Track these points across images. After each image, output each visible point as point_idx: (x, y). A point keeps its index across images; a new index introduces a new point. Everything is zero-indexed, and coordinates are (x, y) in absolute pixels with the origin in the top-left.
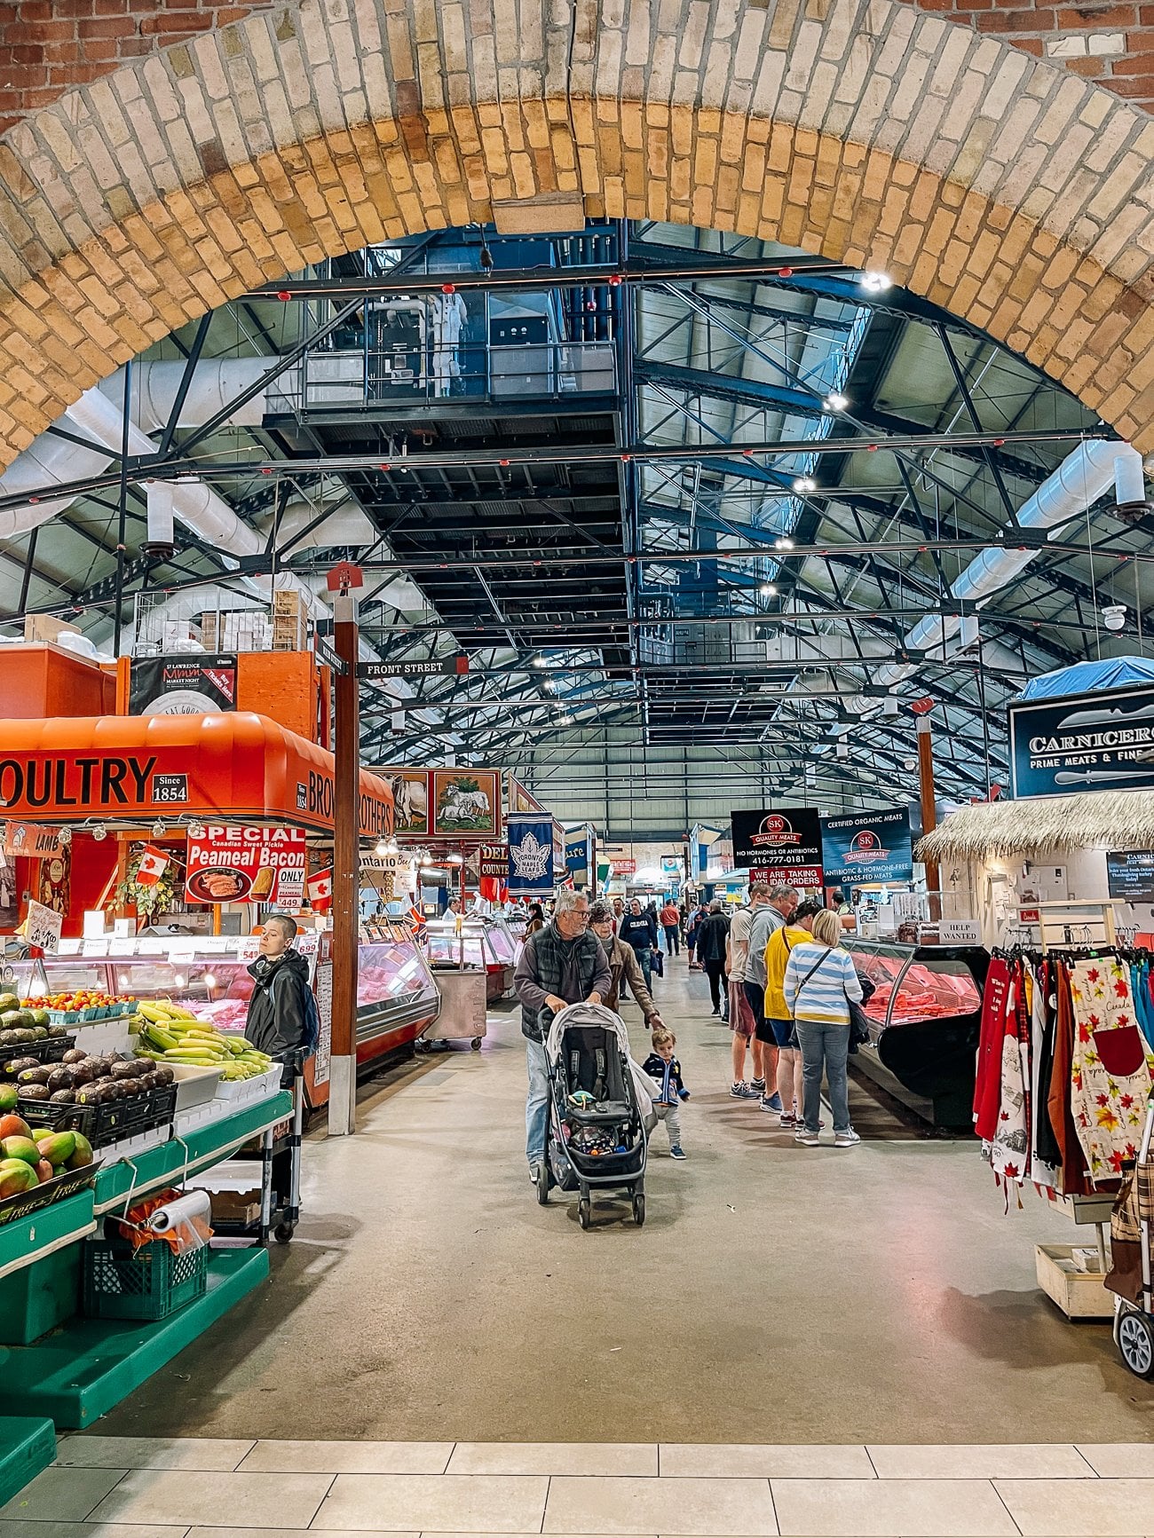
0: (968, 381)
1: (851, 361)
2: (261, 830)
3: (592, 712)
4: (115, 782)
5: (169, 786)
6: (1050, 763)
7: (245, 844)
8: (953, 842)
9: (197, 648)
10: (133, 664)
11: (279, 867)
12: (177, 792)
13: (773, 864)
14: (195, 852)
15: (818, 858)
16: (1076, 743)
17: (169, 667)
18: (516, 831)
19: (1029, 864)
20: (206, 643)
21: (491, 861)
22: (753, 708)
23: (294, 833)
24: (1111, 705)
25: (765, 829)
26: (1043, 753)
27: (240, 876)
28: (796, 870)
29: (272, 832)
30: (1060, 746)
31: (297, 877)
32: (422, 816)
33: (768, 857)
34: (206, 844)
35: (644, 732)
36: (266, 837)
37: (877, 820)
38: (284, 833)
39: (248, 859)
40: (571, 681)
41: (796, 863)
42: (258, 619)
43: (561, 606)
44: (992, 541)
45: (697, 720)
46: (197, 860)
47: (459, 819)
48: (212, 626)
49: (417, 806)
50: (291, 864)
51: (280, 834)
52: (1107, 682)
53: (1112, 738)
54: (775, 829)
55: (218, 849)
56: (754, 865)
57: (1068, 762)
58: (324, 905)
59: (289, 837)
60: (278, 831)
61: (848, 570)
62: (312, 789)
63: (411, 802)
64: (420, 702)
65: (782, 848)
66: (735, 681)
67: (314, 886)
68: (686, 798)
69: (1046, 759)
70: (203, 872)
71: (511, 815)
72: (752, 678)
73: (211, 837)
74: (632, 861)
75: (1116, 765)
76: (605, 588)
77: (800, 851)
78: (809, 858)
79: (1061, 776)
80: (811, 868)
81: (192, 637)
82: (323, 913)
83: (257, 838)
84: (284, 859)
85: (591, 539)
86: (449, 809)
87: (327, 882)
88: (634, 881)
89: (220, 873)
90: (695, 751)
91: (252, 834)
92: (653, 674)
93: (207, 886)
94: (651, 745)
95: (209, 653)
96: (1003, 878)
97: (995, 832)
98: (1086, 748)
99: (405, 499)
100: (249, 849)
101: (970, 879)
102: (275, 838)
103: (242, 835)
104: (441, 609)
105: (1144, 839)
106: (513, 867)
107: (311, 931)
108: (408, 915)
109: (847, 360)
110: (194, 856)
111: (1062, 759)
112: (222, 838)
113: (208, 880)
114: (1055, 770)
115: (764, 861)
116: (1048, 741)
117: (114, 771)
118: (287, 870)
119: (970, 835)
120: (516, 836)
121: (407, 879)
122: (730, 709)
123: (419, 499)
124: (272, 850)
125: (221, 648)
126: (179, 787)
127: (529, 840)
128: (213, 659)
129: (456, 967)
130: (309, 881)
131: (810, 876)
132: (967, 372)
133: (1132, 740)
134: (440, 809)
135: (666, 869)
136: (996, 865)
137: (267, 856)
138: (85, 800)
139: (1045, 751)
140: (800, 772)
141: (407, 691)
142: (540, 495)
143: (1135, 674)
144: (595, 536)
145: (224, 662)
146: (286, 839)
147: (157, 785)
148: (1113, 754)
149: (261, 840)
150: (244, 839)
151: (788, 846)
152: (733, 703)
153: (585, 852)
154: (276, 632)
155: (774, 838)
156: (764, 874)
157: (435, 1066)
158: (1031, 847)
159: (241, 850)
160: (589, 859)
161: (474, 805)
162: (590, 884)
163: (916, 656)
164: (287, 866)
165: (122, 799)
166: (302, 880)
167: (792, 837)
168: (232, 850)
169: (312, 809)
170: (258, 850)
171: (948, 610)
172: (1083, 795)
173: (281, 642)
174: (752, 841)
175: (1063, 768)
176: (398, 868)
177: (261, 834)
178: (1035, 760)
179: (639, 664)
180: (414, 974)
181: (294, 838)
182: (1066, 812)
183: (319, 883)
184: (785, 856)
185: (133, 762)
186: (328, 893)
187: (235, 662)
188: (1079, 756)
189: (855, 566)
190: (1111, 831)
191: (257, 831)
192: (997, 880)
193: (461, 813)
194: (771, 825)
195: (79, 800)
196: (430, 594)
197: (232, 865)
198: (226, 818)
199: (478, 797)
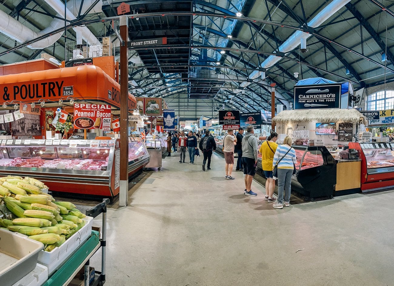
0: (270, 13)
1: (243, 5)
2: (97, 105)
3: (176, 91)
4: (52, 89)
5: (68, 90)
6: (303, 101)
7: (92, 110)
8: (281, 119)
9: (82, 57)
10: (65, 63)
11: (103, 118)
12: (70, 92)
13: (228, 124)
14: (76, 112)
15: (239, 123)
16: (309, 97)
17: (75, 63)
18: (165, 114)
19: (298, 125)
20: (84, 56)
21: (159, 122)
22: (214, 91)
23: (107, 106)
24: (318, 88)
25: (227, 115)
26: (302, 99)
27: (91, 120)
28: (234, 125)
29: (100, 106)
30: (306, 97)
31: (108, 121)
32: (142, 110)
33: (227, 122)
34: (79, 110)
35: (188, 95)
36: (98, 108)
37: (254, 114)
38: (104, 106)
39: (93, 115)
40: (172, 84)
41: (234, 124)
42: (98, 47)
43: (173, 62)
44: (272, 53)
45: (201, 93)
46: (77, 115)
47: (151, 111)
48: (86, 50)
49: (141, 107)
50: (106, 117)
51: (103, 107)
52: (317, 83)
53: (318, 96)
54: (229, 115)
55: (84, 111)
56: (224, 124)
57: (307, 101)
58: (118, 130)
59: (106, 107)
60: (102, 106)
61: (236, 60)
62: (113, 93)
63: (139, 106)
64: (139, 87)
65: (231, 120)
66: (211, 83)
67: (114, 124)
68: (196, 111)
69: (302, 100)
70: (79, 119)
71: (164, 110)
72: (214, 83)
73: (81, 107)
74: (184, 124)
75: (318, 103)
76: (184, 57)
77: (235, 121)
78: (237, 123)
79: (306, 105)
80: (237, 125)
81: (81, 54)
82: (117, 133)
83: (96, 108)
84: (104, 115)
85: (184, 43)
86: (149, 108)
87: (118, 123)
88: (184, 129)
89: (84, 119)
90: (198, 100)
91: (94, 106)
92: (192, 81)
93: (80, 123)
94: (190, 98)
95: (85, 58)
96: (291, 128)
97: (291, 117)
98: (312, 98)
99: (137, 30)
100: (93, 111)
101: (283, 128)
102: (101, 108)
103: (91, 107)
104: (145, 62)
105: (326, 120)
106: (165, 123)
107: (113, 138)
108: (141, 134)
109: (242, 5)
110: (76, 113)
111: (306, 101)
112: (85, 107)
113: (81, 121)
114: (304, 103)
115: (226, 123)
116: (303, 96)
117: (52, 86)
118: (105, 118)
119: (284, 118)
120: (165, 115)
121: (141, 124)
122: (208, 90)
123: (140, 30)
124: (100, 112)
125: (88, 57)
126: (71, 90)
127: (169, 116)
128: (86, 60)
129: (154, 149)
130: (112, 122)
131: (237, 127)
132: (270, 10)
133: (322, 97)
134: (146, 108)
135: (192, 126)
136: (290, 125)
137: (99, 114)
138: (44, 96)
139: (302, 98)
140: (222, 106)
141: (136, 85)
142: (170, 29)
143: (323, 82)
144: (185, 42)
145: (89, 61)
146: (105, 108)
147: (64, 90)
148: (318, 100)
149: (97, 108)
150: (91, 108)
151: (232, 120)
152: (209, 89)
153: (177, 121)
154: (103, 51)
155: (229, 117)
156: (226, 126)
157: (149, 176)
158: (300, 121)
159: (91, 111)
160: (178, 123)
161: (155, 107)
162: (178, 129)
163: (251, 81)
164: (105, 117)
165: (54, 95)
166: (110, 122)
167: (233, 118)
168: (88, 111)
169: (113, 100)
170: (96, 112)
171: (261, 70)
172: (310, 109)
173: (104, 54)
174: (224, 118)
175: (306, 103)
176: (138, 121)
177: (97, 106)
178: (300, 100)
179: (190, 78)
180: (142, 150)
181: (107, 108)
182: (308, 113)
183: (115, 123)
184: (231, 122)
185: (57, 83)
186: (119, 126)
187: (92, 60)
188: (310, 100)
189: (238, 59)
190: (318, 118)
191: (96, 105)
192: (289, 129)
193: (152, 109)
194: (228, 114)
195: (43, 96)
196: (142, 58)
197: (88, 116)
198: (85, 100)
199: (156, 105)
